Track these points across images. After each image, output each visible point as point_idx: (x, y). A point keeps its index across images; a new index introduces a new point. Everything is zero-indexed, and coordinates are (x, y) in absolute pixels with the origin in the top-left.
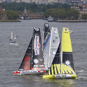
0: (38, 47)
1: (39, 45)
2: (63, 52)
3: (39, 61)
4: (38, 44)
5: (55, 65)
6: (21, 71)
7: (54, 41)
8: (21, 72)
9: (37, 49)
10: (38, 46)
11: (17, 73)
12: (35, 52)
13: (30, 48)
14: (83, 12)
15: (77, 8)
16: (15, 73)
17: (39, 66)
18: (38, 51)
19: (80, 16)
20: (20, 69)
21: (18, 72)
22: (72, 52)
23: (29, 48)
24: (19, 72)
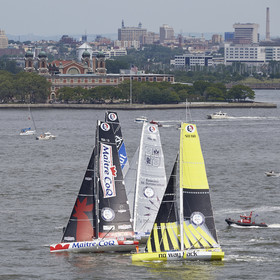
0: (111, 176)
1: (112, 169)
2: (184, 190)
3: (116, 213)
4: (109, 167)
5: (162, 225)
6: (71, 244)
7: (148, 161)
8: (70, 247)
9: (108, 181)
10: (110, 171)
11: (59, 247)
12: (105, 188)
13: (90, 179)
14: (60, 82)
15: (44, 71)
16: (52, 249)
17: (116, 227)
18: (112, 188)
19: (53, 91)
20: (66, 238)
21: (63, 245)
22: (207, 190)
23: (87, 179)
24: (67, 247)
